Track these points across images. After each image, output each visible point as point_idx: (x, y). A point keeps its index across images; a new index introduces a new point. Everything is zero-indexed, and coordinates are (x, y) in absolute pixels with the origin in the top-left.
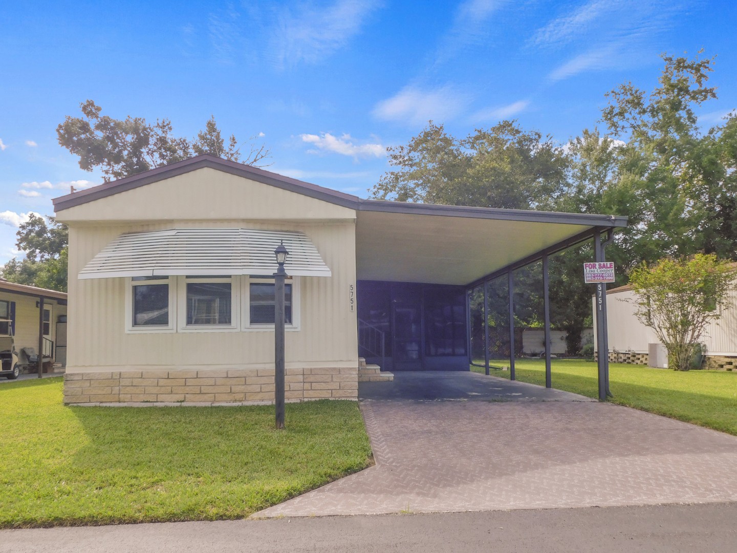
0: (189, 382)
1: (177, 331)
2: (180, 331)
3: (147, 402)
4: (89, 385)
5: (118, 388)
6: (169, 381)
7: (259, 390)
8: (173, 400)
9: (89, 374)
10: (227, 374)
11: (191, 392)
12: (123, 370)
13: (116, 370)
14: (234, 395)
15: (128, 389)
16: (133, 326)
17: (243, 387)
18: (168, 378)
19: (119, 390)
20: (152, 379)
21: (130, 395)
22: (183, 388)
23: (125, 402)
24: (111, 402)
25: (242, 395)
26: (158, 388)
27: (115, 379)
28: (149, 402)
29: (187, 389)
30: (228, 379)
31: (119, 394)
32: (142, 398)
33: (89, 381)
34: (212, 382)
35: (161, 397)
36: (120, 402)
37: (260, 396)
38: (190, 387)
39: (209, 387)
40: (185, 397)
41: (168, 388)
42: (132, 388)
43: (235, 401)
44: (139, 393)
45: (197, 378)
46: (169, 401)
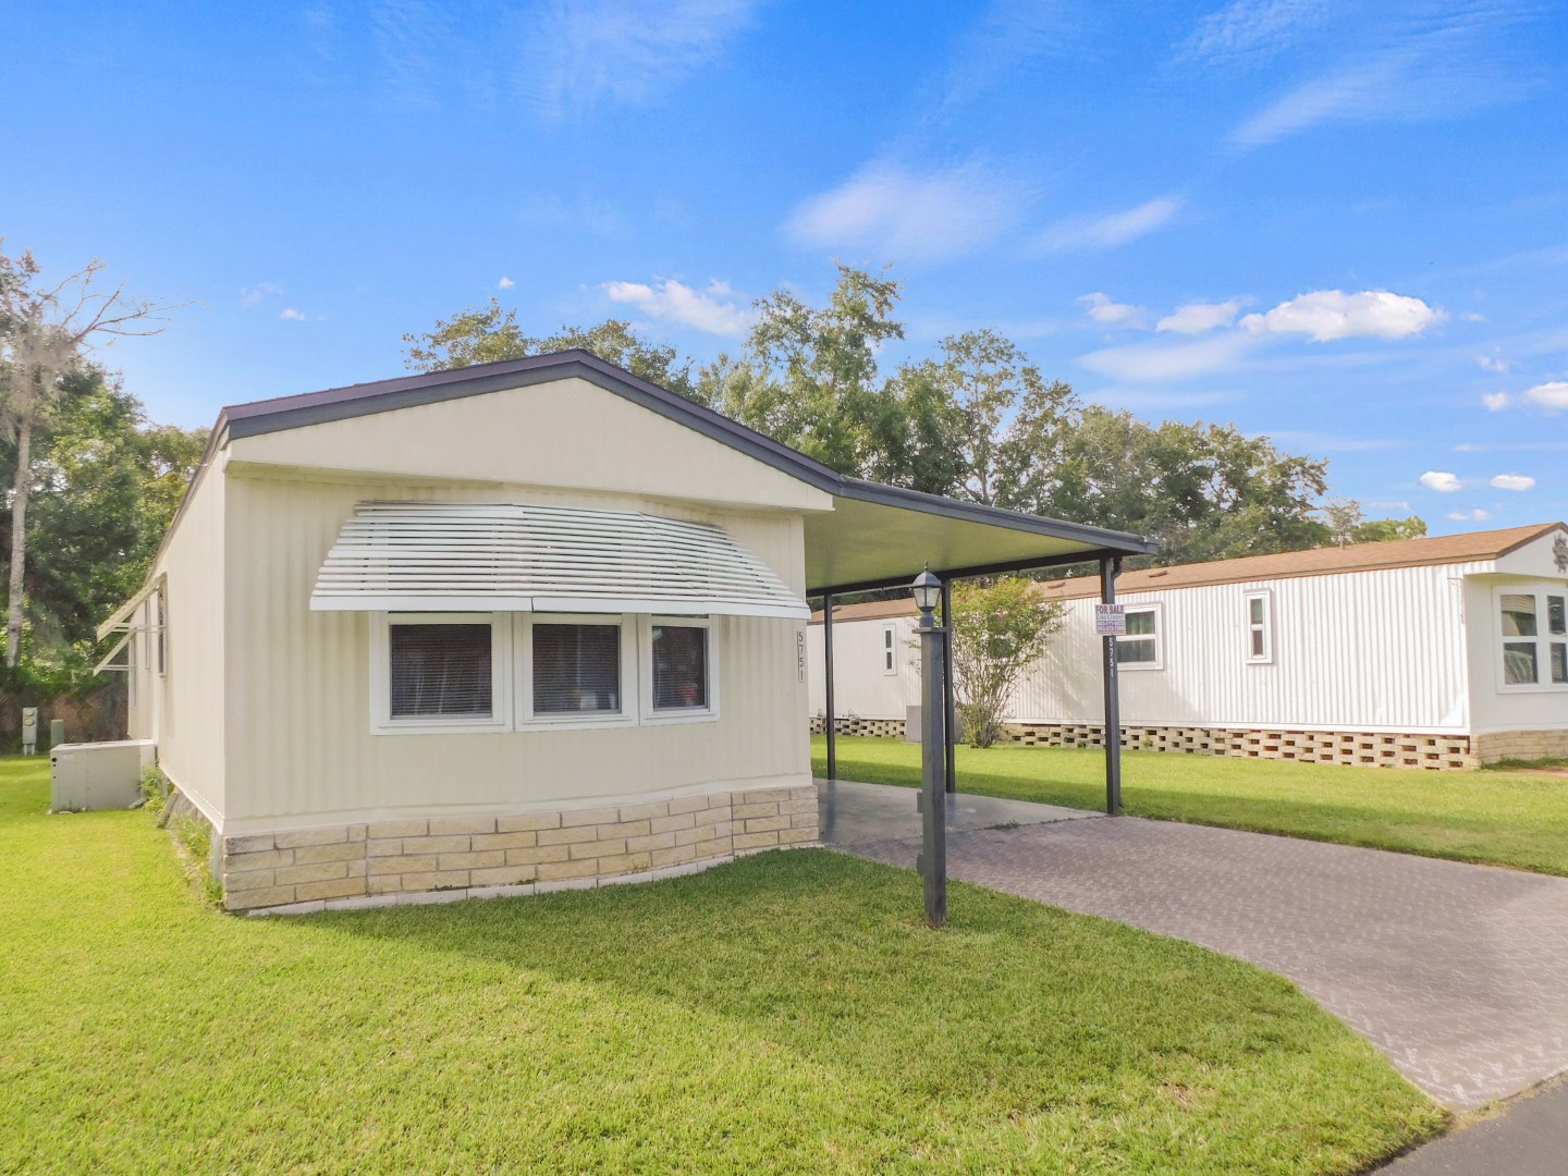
0: (545, 838)
1: (514, 728)
2: (520, 728)
3: (445, 888)
4: (290, 861)
5: (363, 862)
6: (499, 838)
7: (672, 844)
8: (508, 881)
9: (290, 835)
10: (619, 815)
11: (551, 859)
12: (372, 819)
13: (356, 820)
14: (631, 857)
15: (391, 862)
16: (391, 719)
17: (647, 839)
18: (497, 832)
19: (367, 865)
20: (456, 838)
21: (399, 877)
22: (532, 851)
23: (382, 893)
24: (348, 897)
25: (645, 858)
26: (472, 856)
27: (357, 843)
28: (451, 888)
29: (541, 853)
30: (620, 826)
31: (366, 876)
32: (433, 880)
33: (291, 851)
34: (590, 834)
35: (478, 877)
36: (368, 894)
37: (672, 856)
38: (546, 848)
39: (586, 845)
40: (536, 873)
41: (496, 853)
42: (404, 859)
43: (636, 870)
44: (423, 869)
45: (561, 827)
46: (498, 883)
